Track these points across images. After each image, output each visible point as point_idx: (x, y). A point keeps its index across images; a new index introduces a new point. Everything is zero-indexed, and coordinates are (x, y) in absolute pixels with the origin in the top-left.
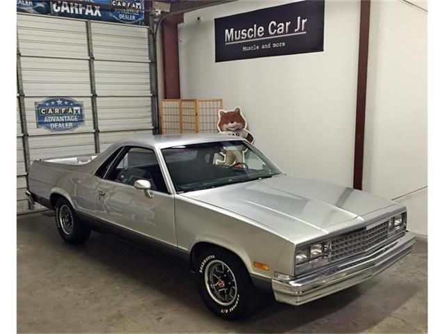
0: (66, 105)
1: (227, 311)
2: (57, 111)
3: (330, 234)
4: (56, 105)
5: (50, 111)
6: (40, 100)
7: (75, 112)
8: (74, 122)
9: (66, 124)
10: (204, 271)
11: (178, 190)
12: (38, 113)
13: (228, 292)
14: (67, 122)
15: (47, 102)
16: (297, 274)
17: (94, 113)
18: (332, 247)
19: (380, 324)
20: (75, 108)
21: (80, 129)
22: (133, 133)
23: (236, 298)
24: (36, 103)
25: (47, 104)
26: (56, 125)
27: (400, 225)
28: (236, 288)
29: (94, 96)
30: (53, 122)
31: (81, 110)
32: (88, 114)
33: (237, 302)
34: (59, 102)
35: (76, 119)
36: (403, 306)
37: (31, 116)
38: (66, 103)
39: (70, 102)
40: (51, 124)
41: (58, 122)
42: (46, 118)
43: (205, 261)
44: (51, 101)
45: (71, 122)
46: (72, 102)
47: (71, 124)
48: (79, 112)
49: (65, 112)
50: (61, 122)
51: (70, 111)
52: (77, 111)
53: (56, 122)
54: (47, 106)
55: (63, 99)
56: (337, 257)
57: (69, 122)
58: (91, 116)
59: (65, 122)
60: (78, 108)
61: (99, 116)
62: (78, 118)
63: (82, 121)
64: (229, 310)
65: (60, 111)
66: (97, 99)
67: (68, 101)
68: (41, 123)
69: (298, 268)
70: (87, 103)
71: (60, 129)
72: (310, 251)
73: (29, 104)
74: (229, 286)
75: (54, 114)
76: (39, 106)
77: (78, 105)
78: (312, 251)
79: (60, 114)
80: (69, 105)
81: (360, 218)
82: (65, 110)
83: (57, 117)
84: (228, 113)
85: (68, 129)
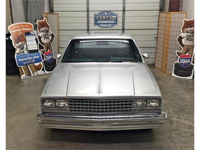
0: (109, 15)
2: (104, 18)
3: (67, 97)
5: (101, 18)
6: (97, 13)
7: (113, 19)
8: (112, 24)
12: (95, 18)
14: (108, 24)
15: (100, 13)
17: (124, 20)
20: (113, 17)
21: (115, 27)
22: (145, 31)
24: (94, 14)
25: (100, 15)
26: (103, 25)
29: (124, 10)
30: (101, 23)
31: (116, 18)
34: (106, 13)
35: (113, 22)
37: (92, 20)
38: (109, 14)
40: (101, 25)
41: (104, 24)
42: (98, 21)
44: (102, 13)
45: (111, 24)
46: (112, 14)
47: (110, 25)
48: (115, 19)
49: (108, 19)
50: (106, 24)
51: (111, 18)
53: (103, 24)
54: (99, 15)
55: (108, 12)
57: (110, 23)
58: (121, 21)
59: (107, 24)
60: (115, 17)
61: (126, 21)
63: (116, 23)
65: (106, 18)
66: (126, 12)
68: (96, 24)
70: (120, 14)
71: (105, 27)
75: (103, 20)
76: (96, 16)
77: (115, 15)
79: (106, 20)
80: (110, 15)
82: (108, 18)
83: (104, 21)
84: (189, 21)
85: (109, 27)
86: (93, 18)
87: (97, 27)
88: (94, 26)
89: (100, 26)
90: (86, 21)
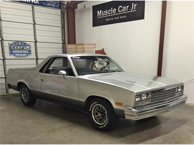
1: (102, 127)
2: (19, 48)
3: (151, 90)
4: (18, 45)
5: (16, 48)
6: (11, 42)
7: (27, 49)
8: (27, 53)
9: (23, 55)
10: (92, 110)
11: (79, 75)
12: (10, 48)
13: (103, 119)
16: (135, 106)
17: (36, 50)
18: (151, 96)
19: (171, 133)
20: (27, 47)
21: (29, 57)
23: (106, 121)
24: (9, 44)
25: (14, 44)
26: (18, 55)
27: (181, 91)
28: (107, 117)
29: (36, 42)
30: (17, 53)
31: (30, 48)
32: (33, 50)
33: (107, 122)
34: (20, 44)
35: (27, 52)
36: (181, 127)
37: (7, 50)
39: (25, 44)
40: (16, 54)
41: (19, 53)
42: (13, 51)
43: (92, 105)
44: (16, 43)
45: (25, 53)
46: (26, 44)
47: (25, 55)
48: (29, 49)
49: (22, 49)
50: (21, 53)
51: (25, 48)
52: (28, 48)
53: (18, 53)
54: (14, 45)
55: (21, 42)
56: (153, 101)
57: (24, 53)
58: (34, 51)
59: (22, 53)
60: (28, 47)
61: (38, 51)
63: (30, 53)
64: (103, 126)
65: (20, 48)
66: (37, 43)
68: (11, 53)
69: (136, 104)
70: (33, 45)
71: (20, 57)
72: (141, 97)
73: (6, 44)
74: (103, 116)
75: (17, 49)
76: (10, 46)
77: (28, 46)
78: (142, 98)
79: (20, 49)
80: (24, 45)
81: (164, 84)
83: (19, 51)
84: (99, 50)
85: (24, 57)
86: (8, 47)
87: (12, 57)
90: (1, 50)
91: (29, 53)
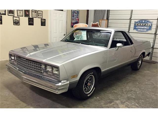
0: (146, 23)
2: (141, 24)
4: (142, 22)
5: (139, 25)
7: (148, 25)
8: (147, 29)
9: (144, 30)
12: (135, 25)
14: (144, 29)
15: (139, 21)
26: (140, 30)
30: (139, 28)
31: (151, 25)
34: (143, 21)
35: (148, 28)
37: (132, 26)
38: (146, 22)
39: (148, 21)
41: (141, 29)
42: (137, 27)
44: (140, 21)
45: (146, 29)
46: (149, 22)
47: (146, 30)
50: (142, 29)
51: (147, 25)
52: (149, 25)
53: (140, 29)
57: (145, 29)
58: (155, 27)
59: (143, 29)
60: (150, 24)
62: (149, 28)
63: (151, 29)
65: (143, 25)
67: (147, 21)
70: (155, 22)
71: (141, 31)
75: (140, 26)
80: (147, 23)
82: (145, 24)
83: (141, 27)
85: (144, 32)
86: (134, 24)
87: (135, 31)
88: (133, 30)
89: (138, 31)
90: (128, 26)
91: (149, 29)
